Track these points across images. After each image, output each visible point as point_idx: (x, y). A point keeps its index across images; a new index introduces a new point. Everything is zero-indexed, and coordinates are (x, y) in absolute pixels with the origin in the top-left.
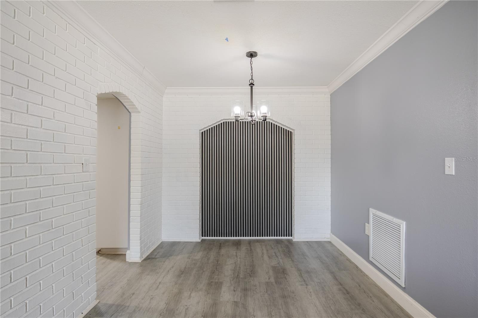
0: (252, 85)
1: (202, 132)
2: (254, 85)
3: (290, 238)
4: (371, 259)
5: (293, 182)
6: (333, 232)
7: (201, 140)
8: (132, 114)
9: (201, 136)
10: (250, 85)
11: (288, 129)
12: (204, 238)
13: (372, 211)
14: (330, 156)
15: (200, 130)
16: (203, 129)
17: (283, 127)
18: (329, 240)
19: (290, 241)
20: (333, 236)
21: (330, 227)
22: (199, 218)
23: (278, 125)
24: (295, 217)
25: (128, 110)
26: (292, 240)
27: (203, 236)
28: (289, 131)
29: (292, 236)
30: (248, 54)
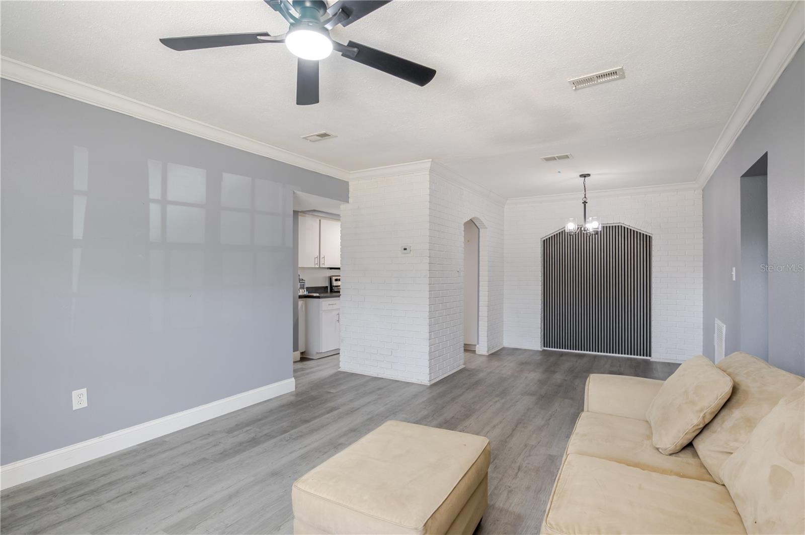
0: (585, 203)
1: (544, 240)
2: (587, 202)
3: (648, 358)
5: (651, 294)
7: (543, 248)
8: (480, 230)
9: (542, 244)
10: (583, 203)
11: (645, 233)
12: (546, 348)
13: (717, 321)
14: (701, 264)
15: (541, 239)
16: (546, 237)
17: (639, 231)
19: (647, 362)
21: (701, 349)
22: (540, 327)
23: (633, 229)
25: (477, 227)
26: (649, 360)
27: (544, 347)
28: (646, 235)
29: (650, 356)
30: (581, 176)
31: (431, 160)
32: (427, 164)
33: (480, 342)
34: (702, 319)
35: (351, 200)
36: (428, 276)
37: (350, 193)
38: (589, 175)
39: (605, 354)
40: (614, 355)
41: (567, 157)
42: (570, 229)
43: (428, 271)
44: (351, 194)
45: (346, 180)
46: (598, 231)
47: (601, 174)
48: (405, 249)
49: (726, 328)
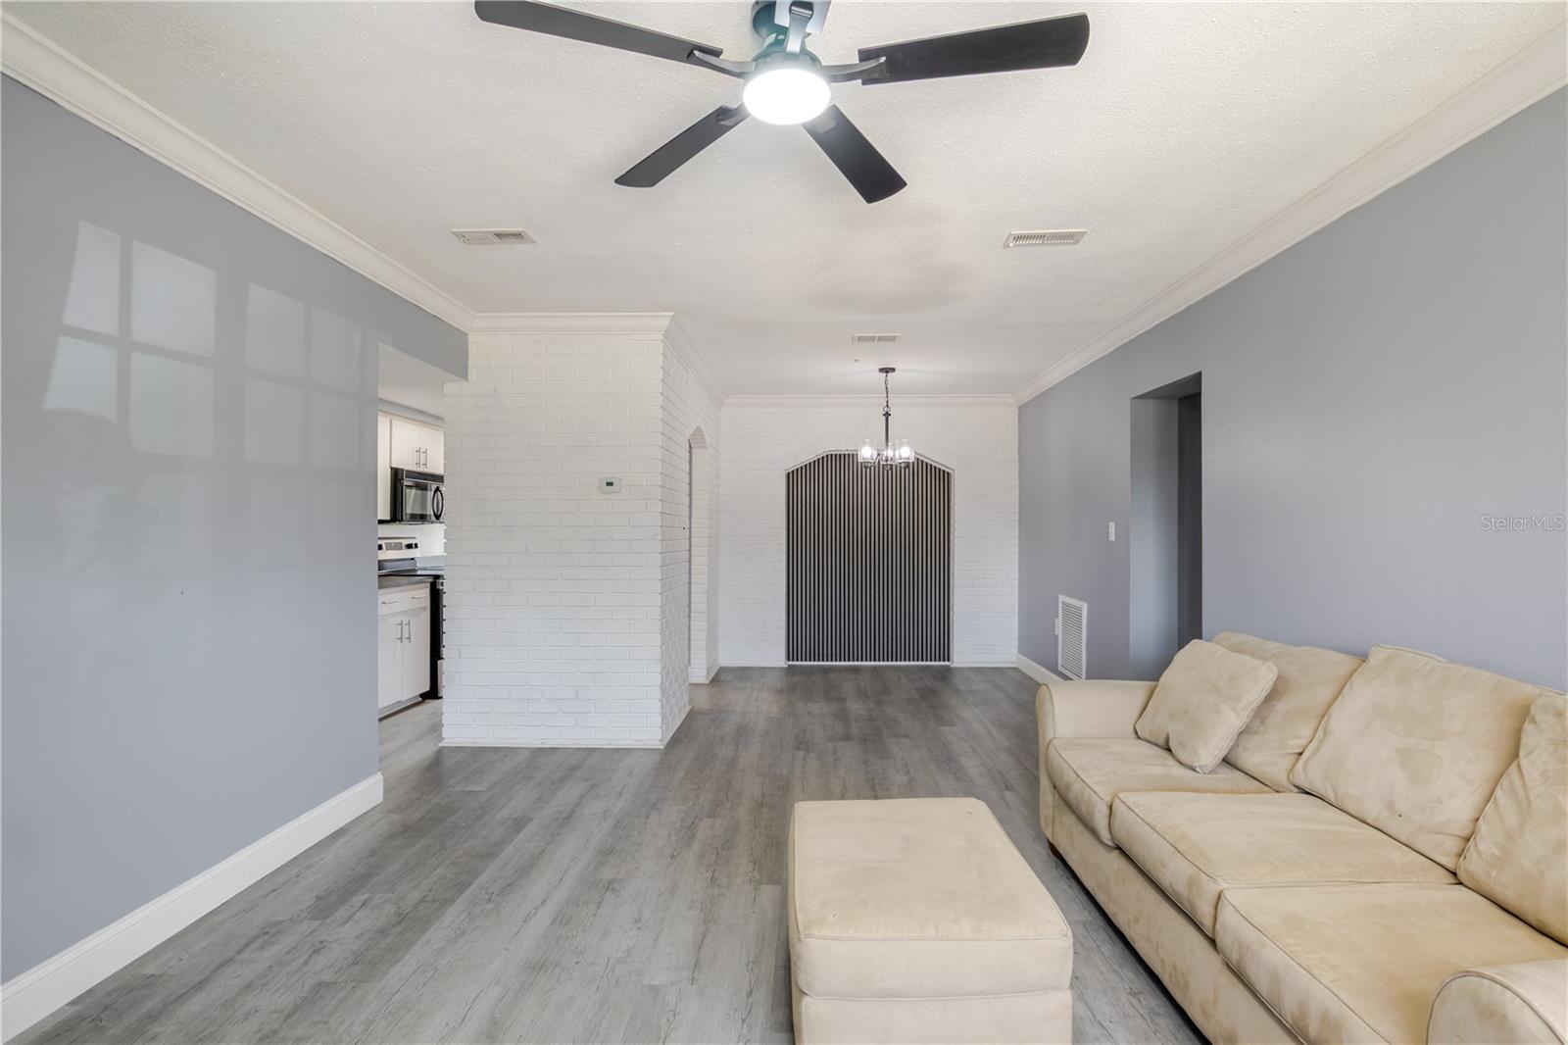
0: (887, 415)
1: (790, 472)
2: (890, 414)
3: (946, 663)
4: (1060, 669)
5: (951, 563)
6: (1021, 651)
7: (786, 488)
8: (694, 451)
9: (786, 480)
10: (884, 414)
11: (942, 468)
12: (791, 663)
13: (1062, 598)
14: (1017, 517)
15: (785, 470)
16: (792, 467)
17: (934, 464)
18: (1015, 666)
19: (948, 669)
20: (1022, 657)
21: (1016, 643)
22: (784, 625)
23: (925, 460)
24: (955, 624)
26: (949, 666)
27: (788, 660)
28: (944, 471)
29: (948, 660)
30: (881, 370)
31: (672, 314)
32: (663, 320)
33: (692, 661)
34: (1017, 599)
35: (471, 374)
36: (660, 538)
37: (470, 357)
38: (893, 370)
39: (890, 663)
40: (899, 663)
41: (893, 339)
42: (866, 456)
43: (659, 530)
44: (473, 361)
45: (465, 330)
46: (908, 463)
47: (911, 369)
48: (610, 484)
49: (1088, 608)
